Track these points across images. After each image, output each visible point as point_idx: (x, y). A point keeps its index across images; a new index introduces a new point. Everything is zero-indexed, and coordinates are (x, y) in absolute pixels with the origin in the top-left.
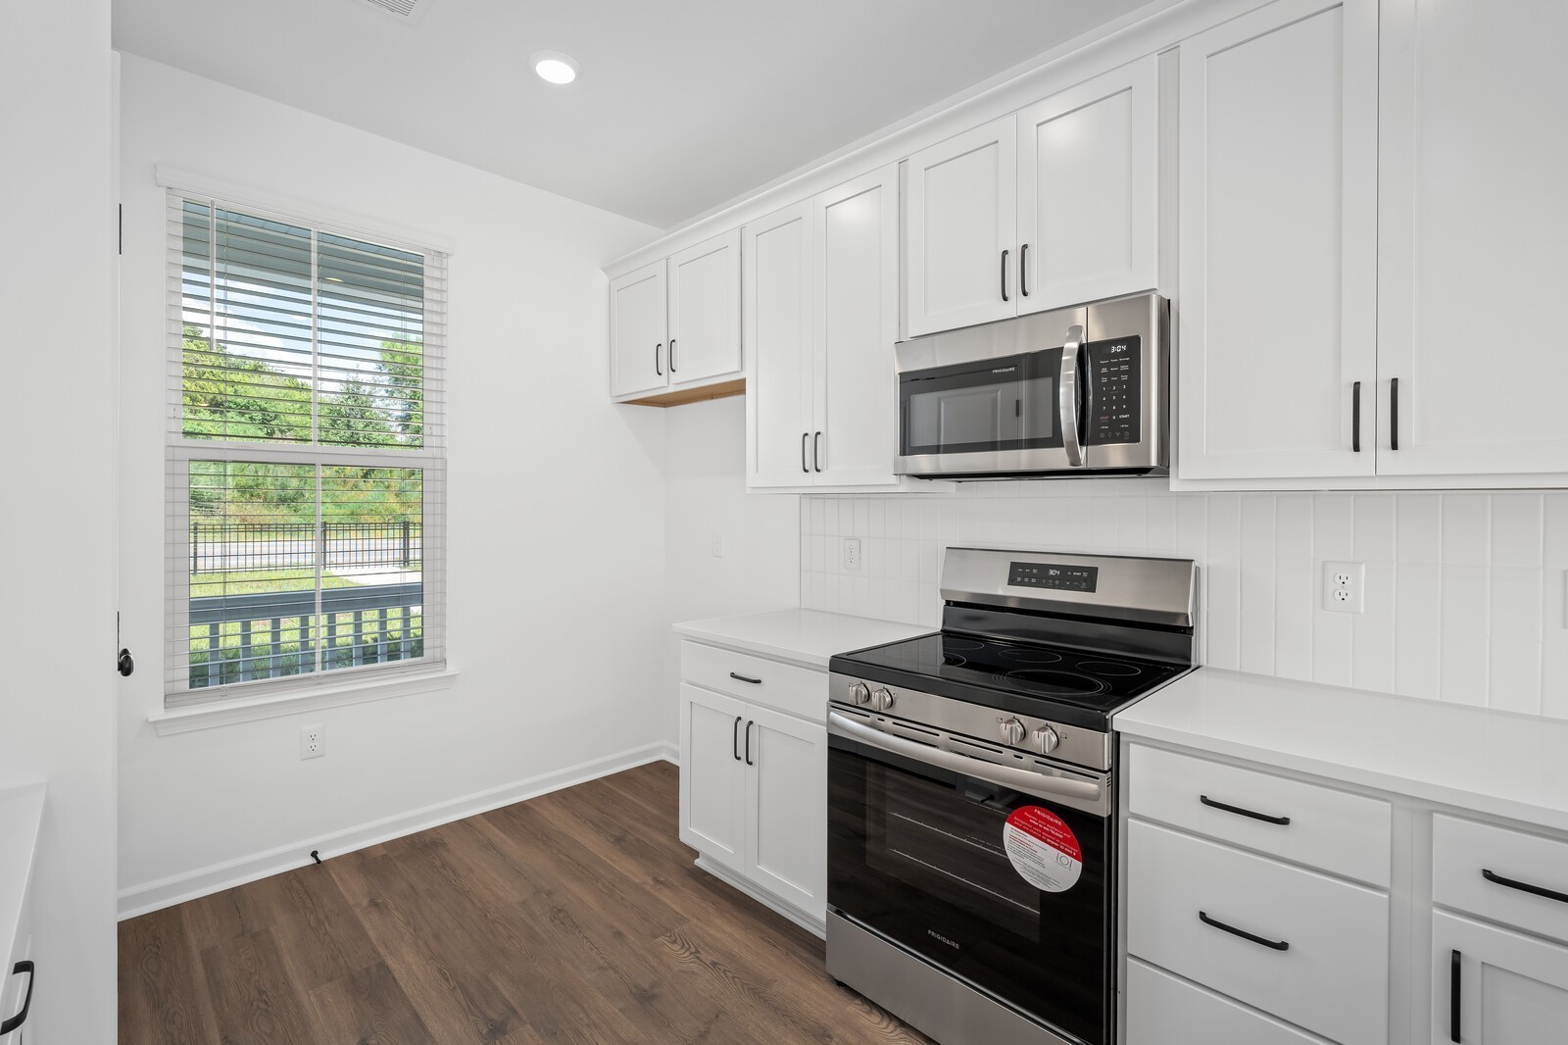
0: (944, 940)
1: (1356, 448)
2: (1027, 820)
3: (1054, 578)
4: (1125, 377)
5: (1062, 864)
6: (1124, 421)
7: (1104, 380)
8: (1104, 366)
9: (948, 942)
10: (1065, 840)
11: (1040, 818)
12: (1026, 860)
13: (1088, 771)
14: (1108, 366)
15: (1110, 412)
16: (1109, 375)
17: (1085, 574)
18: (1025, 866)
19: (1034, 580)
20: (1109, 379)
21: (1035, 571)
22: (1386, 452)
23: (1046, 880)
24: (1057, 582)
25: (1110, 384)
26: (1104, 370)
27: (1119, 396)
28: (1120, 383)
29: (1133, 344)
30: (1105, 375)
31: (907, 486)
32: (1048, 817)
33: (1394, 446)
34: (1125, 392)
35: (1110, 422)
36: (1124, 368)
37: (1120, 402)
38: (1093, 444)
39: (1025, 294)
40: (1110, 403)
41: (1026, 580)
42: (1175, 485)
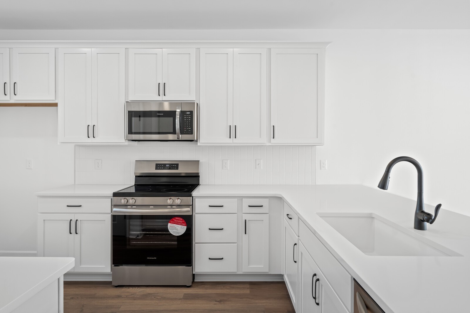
0: (152, 258)
1: (230, 138)
2: (174, 221)
3: (168, 167)
4: (190, 120)
5: (182, 228)
6: (190, 129)
7: (185, 120)
8: (185, 116)
9: (153, 258)
10: (183, 223)
11: (177, 219)
12: (174, 230)
13: (187, 206)
14: (186, 117)
15: (186, 127)
16: (186, 119)
17: (176, 165)
18: (173, 232)
19: (162, 168)
20: (186, 120)
21: (162, 166)
22: (234, 139)
23: (178, 233)
24: (169, 168)
25: (186, 121)
26: (185, 117)
27: (188, 124)
28: (188, 121)
29: (192, 112)
30: (185, 119)
31: (127, 143)
32: (179, 219)
33: (235, 138)
34: (190, 123)
35: (186, 129)
36: (190, 117)
37: (188, 125)
38: (183, 134)
39: (165, 95)
40: (186, 125)
41: (160, 168)
42: (199, 144)
